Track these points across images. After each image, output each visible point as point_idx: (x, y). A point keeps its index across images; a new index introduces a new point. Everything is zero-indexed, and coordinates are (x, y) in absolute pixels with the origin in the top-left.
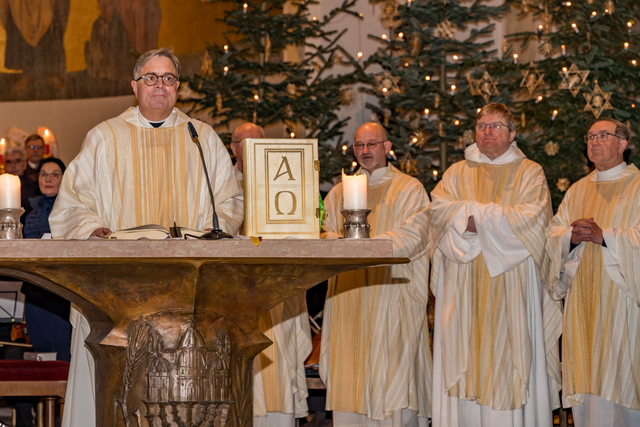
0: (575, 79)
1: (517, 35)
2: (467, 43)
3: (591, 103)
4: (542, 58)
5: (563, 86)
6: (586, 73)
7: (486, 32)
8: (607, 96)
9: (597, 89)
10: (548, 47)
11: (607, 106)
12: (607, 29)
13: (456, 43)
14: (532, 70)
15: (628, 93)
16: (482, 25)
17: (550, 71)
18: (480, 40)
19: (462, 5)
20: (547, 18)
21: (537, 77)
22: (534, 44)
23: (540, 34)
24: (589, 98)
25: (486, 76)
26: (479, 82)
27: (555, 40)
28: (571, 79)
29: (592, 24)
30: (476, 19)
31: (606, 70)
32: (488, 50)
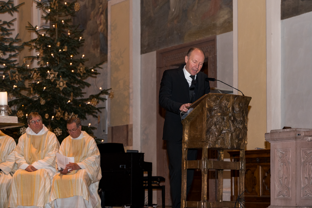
0: (52, 76)
1: (29, 57)
2: (7, 60)
3: (59, 84)
4: (39, 67)
5: (48, 78)
6: (57, 73)
7: (14, 56)
8: (65, 82)
9: (61, 79)
10: (42, 62)
11: (65, 86)
12: (65, 57)
13: (3, 59)
14: (35, 71)
15: (71, 83)
16: (13, 53)
17: (42, 72)
18: (13, 59)
19: (6, 44)
20: (42, 51)
21: (37, 74)
22: (36, 61)
23: (38, 57)
24: (58, 82)
25: (17, 73)
26: (14, 75)
27: (45, 60)
28: (51, 75)
29: (59, 54)
30: (11, 51)
31: (63, 73)
32: (15, 63)
